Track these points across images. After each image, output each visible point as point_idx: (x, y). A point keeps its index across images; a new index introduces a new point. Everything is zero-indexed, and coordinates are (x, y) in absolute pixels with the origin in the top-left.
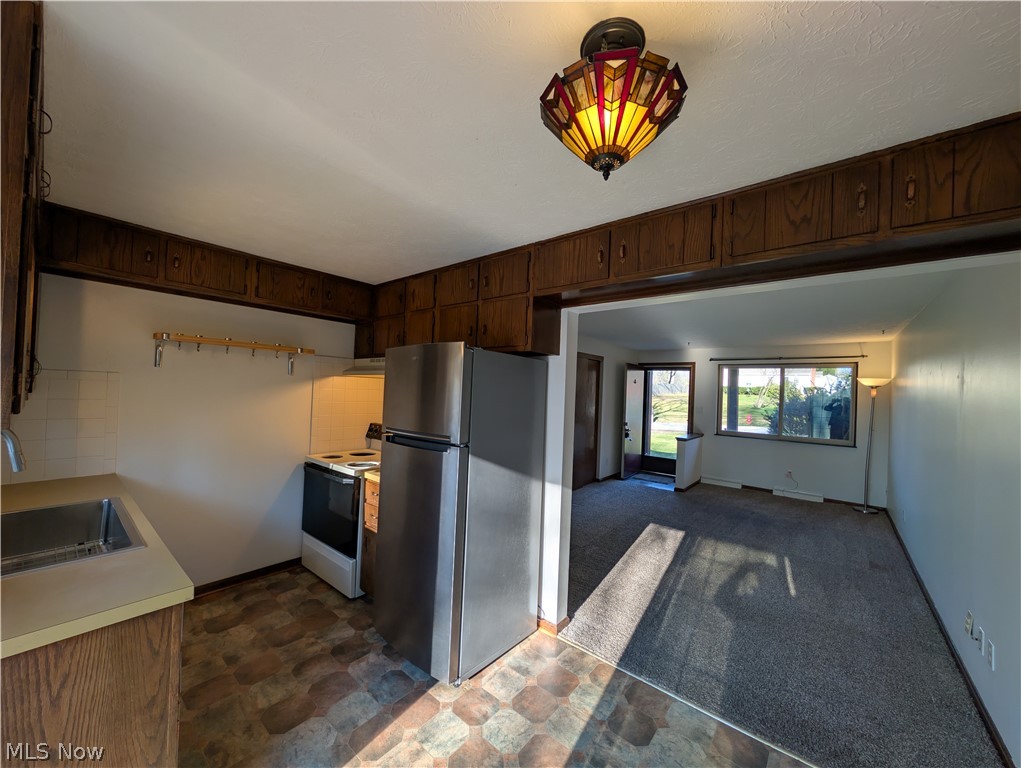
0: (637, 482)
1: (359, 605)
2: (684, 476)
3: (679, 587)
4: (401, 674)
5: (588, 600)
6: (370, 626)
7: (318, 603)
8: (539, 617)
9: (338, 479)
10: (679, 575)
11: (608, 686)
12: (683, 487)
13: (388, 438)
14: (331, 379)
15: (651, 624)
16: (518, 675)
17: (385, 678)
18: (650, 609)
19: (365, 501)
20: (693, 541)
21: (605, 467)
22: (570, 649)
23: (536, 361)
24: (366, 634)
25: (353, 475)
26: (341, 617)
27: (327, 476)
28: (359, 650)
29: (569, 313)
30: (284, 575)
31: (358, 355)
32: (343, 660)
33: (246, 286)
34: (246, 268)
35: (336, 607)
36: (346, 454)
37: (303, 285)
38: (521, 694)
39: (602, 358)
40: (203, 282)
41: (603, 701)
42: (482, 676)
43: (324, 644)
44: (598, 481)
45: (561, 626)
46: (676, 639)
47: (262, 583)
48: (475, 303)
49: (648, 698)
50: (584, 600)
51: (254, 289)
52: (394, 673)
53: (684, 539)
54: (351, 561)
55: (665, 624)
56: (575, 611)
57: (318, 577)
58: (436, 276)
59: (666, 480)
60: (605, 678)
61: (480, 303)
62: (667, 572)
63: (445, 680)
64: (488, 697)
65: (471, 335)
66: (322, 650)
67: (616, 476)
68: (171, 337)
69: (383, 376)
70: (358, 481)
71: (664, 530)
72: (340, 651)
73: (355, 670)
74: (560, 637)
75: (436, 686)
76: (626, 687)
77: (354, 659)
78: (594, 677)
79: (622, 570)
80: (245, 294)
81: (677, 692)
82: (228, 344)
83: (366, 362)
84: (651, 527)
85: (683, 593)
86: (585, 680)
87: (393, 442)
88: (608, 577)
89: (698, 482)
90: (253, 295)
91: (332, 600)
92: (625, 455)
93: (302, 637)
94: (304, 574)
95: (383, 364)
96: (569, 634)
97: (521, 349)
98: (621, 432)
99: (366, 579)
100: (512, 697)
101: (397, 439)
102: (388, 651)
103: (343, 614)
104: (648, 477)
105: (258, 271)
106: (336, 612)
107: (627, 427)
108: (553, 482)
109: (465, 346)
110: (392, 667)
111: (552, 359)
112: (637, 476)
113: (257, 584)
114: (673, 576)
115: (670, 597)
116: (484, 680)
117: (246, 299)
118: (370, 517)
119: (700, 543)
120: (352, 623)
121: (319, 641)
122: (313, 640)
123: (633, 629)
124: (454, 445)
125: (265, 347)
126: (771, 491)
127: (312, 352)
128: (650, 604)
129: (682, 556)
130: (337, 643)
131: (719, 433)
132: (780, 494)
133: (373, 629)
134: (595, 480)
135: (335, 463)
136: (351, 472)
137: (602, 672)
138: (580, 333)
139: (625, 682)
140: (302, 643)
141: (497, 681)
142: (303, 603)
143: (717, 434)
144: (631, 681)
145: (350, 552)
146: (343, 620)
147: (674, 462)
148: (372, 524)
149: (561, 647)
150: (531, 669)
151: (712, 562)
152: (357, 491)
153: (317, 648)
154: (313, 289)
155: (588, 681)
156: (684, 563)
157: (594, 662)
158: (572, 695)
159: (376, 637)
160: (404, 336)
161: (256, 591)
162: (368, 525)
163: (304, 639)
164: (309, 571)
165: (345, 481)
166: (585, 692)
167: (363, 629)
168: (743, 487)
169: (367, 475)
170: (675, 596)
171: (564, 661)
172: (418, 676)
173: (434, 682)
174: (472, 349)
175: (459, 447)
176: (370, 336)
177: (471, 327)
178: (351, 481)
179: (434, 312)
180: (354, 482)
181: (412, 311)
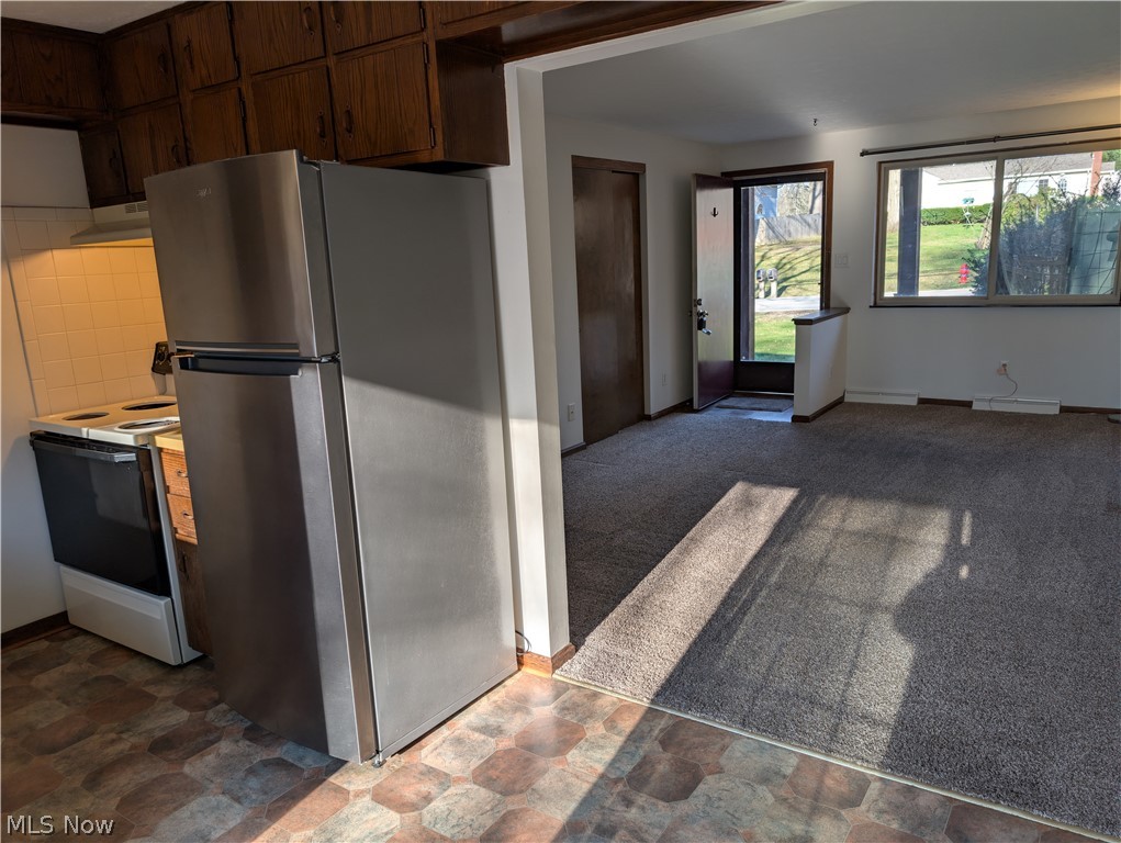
0: (724, 414)
1: (194, 673)
2: (810, 393)
3: (774, 579)
4: (280, 763)
5: (612, 615)
6: (217, 703)
7: (114, 680)
8: (519, 650)
9: (103, 456)
10: (776, 560)
11: (632, 732)
12: (808, 412)
13: (184, 364)
14: (49, 255)
15: (717, 639)
16: (483, 737)
17: (251, 771)
18: (716, 616)
19: (167, 490)
20: (810, 505)
21: (660, 389)
22: (573, 691)
23: (463, 182)
24: (211, 715)
25: (132, 444)
26: (160, 695)
27: (80, 452)
28: (200, 740)
29: (519, 72)
30: (38, 644)
31: (98, 199)
32: (172, 757)
35: (147, 683)
36: (115, 409)
38: (487, 762)
39: (643, 167)
41: (622, 751)
42: (422, 747)
43: (134, 740)
44: (649, 418)
45: (558, 661)
46: (755, 654)
48: (322, 62)
49: (696, 740)
50: (605, 615)
52: (266, 764)
53: (795, 502)
54: (163, 602)
55: (740, 634)
56: (588, 634)
57: (105, 640)
59: (779, 403)
60: (628, 724)
61: (331, 62)
62: (756, 557)
63: (355, 759)
64: (431, 772)
65: (322, 135)
66: (132, 748)
67: (685, 407)
69: (150, 241)
70: (146, 456)
71: (758, 491)
72: (163, 746)
73: (194, 768)
74: (558, 674)
75: (342, 770)
76: (661, 730)
77: (192, 753)
78: (611, 724)
79: (676, 563)
81: (744, 724)
83: (117, 212)
84: (738, 489)
85: (779, 587)
86: (595, 729)
87: (196, 369)
88: (650, 576)
89: (840, 401)
91: (138, 673)
92: (700, 365)
93: (93, 734)
94: (79, 639)
95: (145, 214)
96: (573, 670)
97: (424, 157)
98: (690, 317)
99: (197, 626)
100: (472, 768)
101: (202, 363)
102: (254, 734)
103: (165, 691)
104: (746, 402)
106: (151, 690)
107: (700, 309)
108: (523, 417)
109: (300, 160)
110: (261, 754)
111: (496, 174)
112: (724, 403)
114: (764, 562)
115: (755, 594)
116: (424, 752)
118: (180, 519)
119: (823, 504)
120: (181, 702)
121: (124, 736)
122: (113, 736)
123: (684, 650)
124: (309, 361)
126: (969, 404)
128: (719, 609)
129: (785, 530)
130: (158, 734)
131: (879, 303)
132: (985, 407)
133: (223, 706)
134: (644, 418)
135: (92, 427)
136: (127, 439)
137: (625, 716)
138: (550, 114)
139: (663, 723)
140: (92, 743)
141: (448, 751)
142: (85, 685)
143: (875, 306)
144: (671, 722)
145: (159, 586)
146: (165, 699)
147: (791, 366)
148: (188, 530)
149: (560, 689)
150: (506, 727)
151: (837, 533)
152: (146, 474)
153: (123, 746)
155: (602, 730)
156: (787, 540)
157: (614, 704)
158: (574, 751)
159: (229, 716)
160: (187, 149)
162: (181, 534)
163: (96, 737)
164: (87, 633)
165: (119, 457)
166: (595, 746)
167: (205, 708)
168: (922, 401)
169: (161, 441)
170: (764, 593)
171: (563, 709)
172: (310, 760)
173: (339, 764)
174: (315, 164)
175: (319, 362)
176: (114, 153)
177: (321, 117)
178: (132, 457)
179: (239, 90)
180: (137, 457)
181: (194, 91)
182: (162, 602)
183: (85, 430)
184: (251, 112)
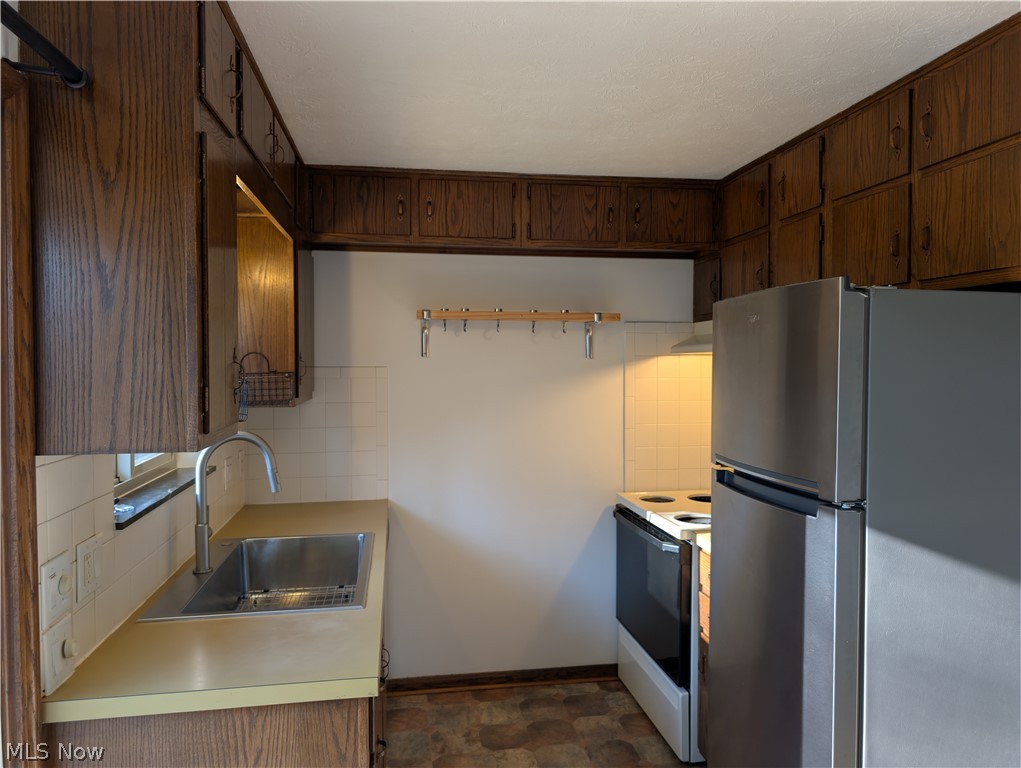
7: (631, 750)
9: (656, 541)
13: (721, 475)
14: (654, 361)
19: (700, 588)
25: (678, 536)
27: (641, 532)
30: (591, 688)
31: (698, 315)
33: (514, 225)
34: (514, 197)
36: (681, 498)
37: (596, 205)
40: (461, 230)
47: (558, 690)
48: (906, 180)
51: (525, 228)
57: (639, 706)
58: (823, 139)
61: (915, 178)
65: (895, 255)
68: (432, 314)
70: (688, 550)
80: (514, 237)
82: (498, 318)
90: (524, 238)
91: (654, 754)
94: (621, 694)
101: (738, 480)
105: (529, 198)
109: (847, 287)
113: (553, 691)
117: (516, 244)
124: (829, 504)
125: (547, 317)
127: (616, 317)
135: (656, 511)
136: (676, 529)
142: (609, 744)
145: (681, 677)
148: (706, 633)
152: (686, 569)
154: (611, 209)
160: (770, 271)
161: (550, 701)
164: (627, 691)
165: (667, 546)
169: (700, 540)
174: (864, 291)
175: (839, 507)
176: (715, 278)
177: (897, 236)
178: (675, 548)
179: (821, 215)
180: (680, 549)
181: (782, 220)
182: (681, 694)
183: (649, 513)
184: (828, 236)
